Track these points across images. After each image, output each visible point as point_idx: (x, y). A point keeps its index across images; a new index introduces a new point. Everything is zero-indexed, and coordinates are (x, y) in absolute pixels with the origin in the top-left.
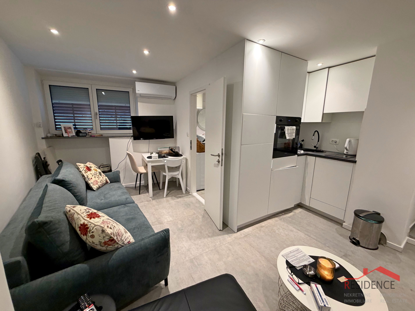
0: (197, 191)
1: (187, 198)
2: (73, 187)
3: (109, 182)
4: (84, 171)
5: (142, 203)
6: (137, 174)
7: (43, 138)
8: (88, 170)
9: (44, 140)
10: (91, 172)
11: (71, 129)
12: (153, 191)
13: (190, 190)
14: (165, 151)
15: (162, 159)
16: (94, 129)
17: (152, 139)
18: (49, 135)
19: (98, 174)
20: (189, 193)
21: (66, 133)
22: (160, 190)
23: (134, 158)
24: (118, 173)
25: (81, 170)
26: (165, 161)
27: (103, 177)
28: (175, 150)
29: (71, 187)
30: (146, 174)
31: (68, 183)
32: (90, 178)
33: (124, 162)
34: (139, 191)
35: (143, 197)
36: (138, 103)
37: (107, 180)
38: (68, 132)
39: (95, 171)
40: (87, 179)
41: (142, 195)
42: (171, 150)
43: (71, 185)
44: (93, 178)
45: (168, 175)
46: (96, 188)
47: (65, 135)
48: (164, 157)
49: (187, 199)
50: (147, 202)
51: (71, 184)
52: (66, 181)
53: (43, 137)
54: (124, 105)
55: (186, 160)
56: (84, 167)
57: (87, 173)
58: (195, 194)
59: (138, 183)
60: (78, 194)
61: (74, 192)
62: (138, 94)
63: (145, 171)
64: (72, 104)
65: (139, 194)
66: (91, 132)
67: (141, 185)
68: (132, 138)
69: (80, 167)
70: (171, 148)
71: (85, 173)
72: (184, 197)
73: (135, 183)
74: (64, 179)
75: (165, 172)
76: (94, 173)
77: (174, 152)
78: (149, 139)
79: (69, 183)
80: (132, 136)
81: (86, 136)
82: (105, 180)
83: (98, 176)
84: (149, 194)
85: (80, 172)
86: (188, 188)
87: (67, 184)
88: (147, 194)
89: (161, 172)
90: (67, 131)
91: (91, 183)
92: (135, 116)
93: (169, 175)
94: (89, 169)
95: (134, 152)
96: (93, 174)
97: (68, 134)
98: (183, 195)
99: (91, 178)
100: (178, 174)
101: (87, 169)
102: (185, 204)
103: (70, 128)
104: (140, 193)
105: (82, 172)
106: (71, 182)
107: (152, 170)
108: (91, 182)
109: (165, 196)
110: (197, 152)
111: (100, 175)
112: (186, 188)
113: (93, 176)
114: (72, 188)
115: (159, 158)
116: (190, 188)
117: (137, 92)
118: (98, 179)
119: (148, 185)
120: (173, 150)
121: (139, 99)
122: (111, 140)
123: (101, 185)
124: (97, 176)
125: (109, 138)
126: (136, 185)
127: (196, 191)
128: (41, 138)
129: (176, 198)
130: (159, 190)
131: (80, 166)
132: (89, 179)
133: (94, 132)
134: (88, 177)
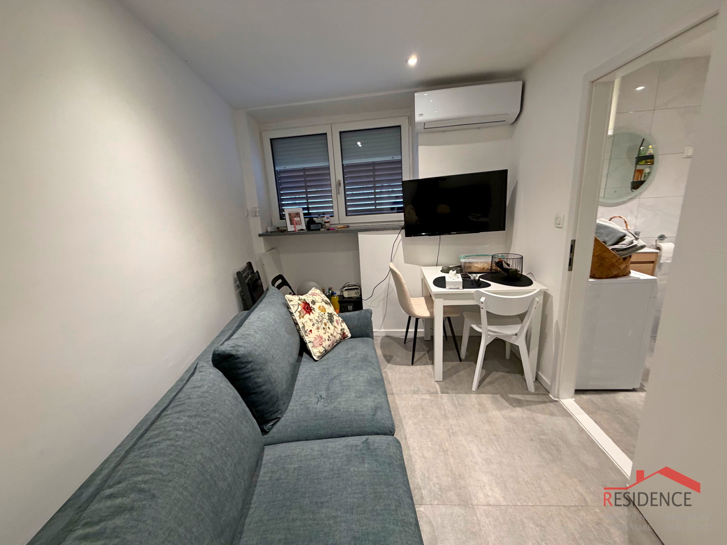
0: (578, 391)
1: (543, 412)
2: (253, 370)
3: (350, 335)
4: (298, 314)
5: (416, 396)
6: (410, 318)
7: (260, 235)
8: (305, 312)
9: (262, 238)
10: (312, 316)
11: (299, 217)
12: (444, 360)
13: (551, 387)
14: (480, 266)
15: (473, 290)
16: (336, 214)
17: (448, 232)
18: (269, 229)
19: (325, 321)
20: (549, 393)
21: (292, 224)
22: (460, 360)
23: (404, 281)
24: (369, 315)
25: (293, 310)
26: (483, 299)
27: (335, 327)
28: (509, 265)
29: (249, 372)
30: (430, 322)
31: (242, 363)
32: (309, 330)
33: (384, 285)
34: (411, 353)
35: (419, 374)
36: (420, 148)
37: (345, 331)
38: (295, 224)
39: (322, 311)
40: (302, 333)
41: (418, 367)
42: (499, 264)
43: (249, 366)
44: (314, 329)
45: (488, 333)
46: (318, 354)
47: (290, 228)
48: (478, 284)
49: (541, 417)
50: (428, 397)
51: (250, 362)
52: (238, 358)
53: (261, 233)
54: (389, 158)
55: (546, 296)
56: (299, 304)
57: (303, 317)
58: (570, 403)
59: (412, 330)
60: (264, 388)
61: (256, 383)
62: (419, 123)
63: (427, 314)
64: (304, 170)
65: (412, 364)
66: (329, 222)
67: (418, 335)
68: (403, 231)
69: (292, 303)
70: (497, 260)
71: (300, 318)
72: (533, 407)
73: (405, 330)
74: (234, 353)
75: (479, 323)
76: (316, 318)
77: (507, 270)
78: (440, 234)
79: (245, 360)
80: (402, 228)
81: (319, 230)
82: (340, 332)
83: (325, 325)
84: (433, 368)
85: (291, 313)
86: (545, 379)
87: (240, 365)
88: (430, 367)
89: (466, 320)
90: (294, 220)
91: (310, 342)
92: (412, 179)
93: (489, 335)
94: (308, 309)
95: (405, 263)
96: (315, 321)
97: (295, 227)
98: (529, 398)
99: (311, 331)
100: (516, 335)
101: (304, 308)
102: (542, 440)
103: (298, 215)
104: (415, 360)
105: (294, 315)
106: (250, 359)
107: (444, 313)
108: (309, 339)
109: (474, 388)
110: (592, 277)
111: (331, 322)
112: (537, 374)
113: (313, 325)
114: (251, 374)
115: (463, 288)
116: (553, 379)
117: (418, 119)
118: (325, 333)
119: (432, 337)
120: (505, 266)
121: (421, 138)
122: (362, 237)
123: (329, 346)
124: (323, 325)
125: (359, 233)
126: (408, 335)
127: (573, 391)
128: (258, 236)
129: (506, 404)
130: (457, 361)
131: (291, 301)
132: (306, 332)
133: (334, 221)
134: (304, 327)
